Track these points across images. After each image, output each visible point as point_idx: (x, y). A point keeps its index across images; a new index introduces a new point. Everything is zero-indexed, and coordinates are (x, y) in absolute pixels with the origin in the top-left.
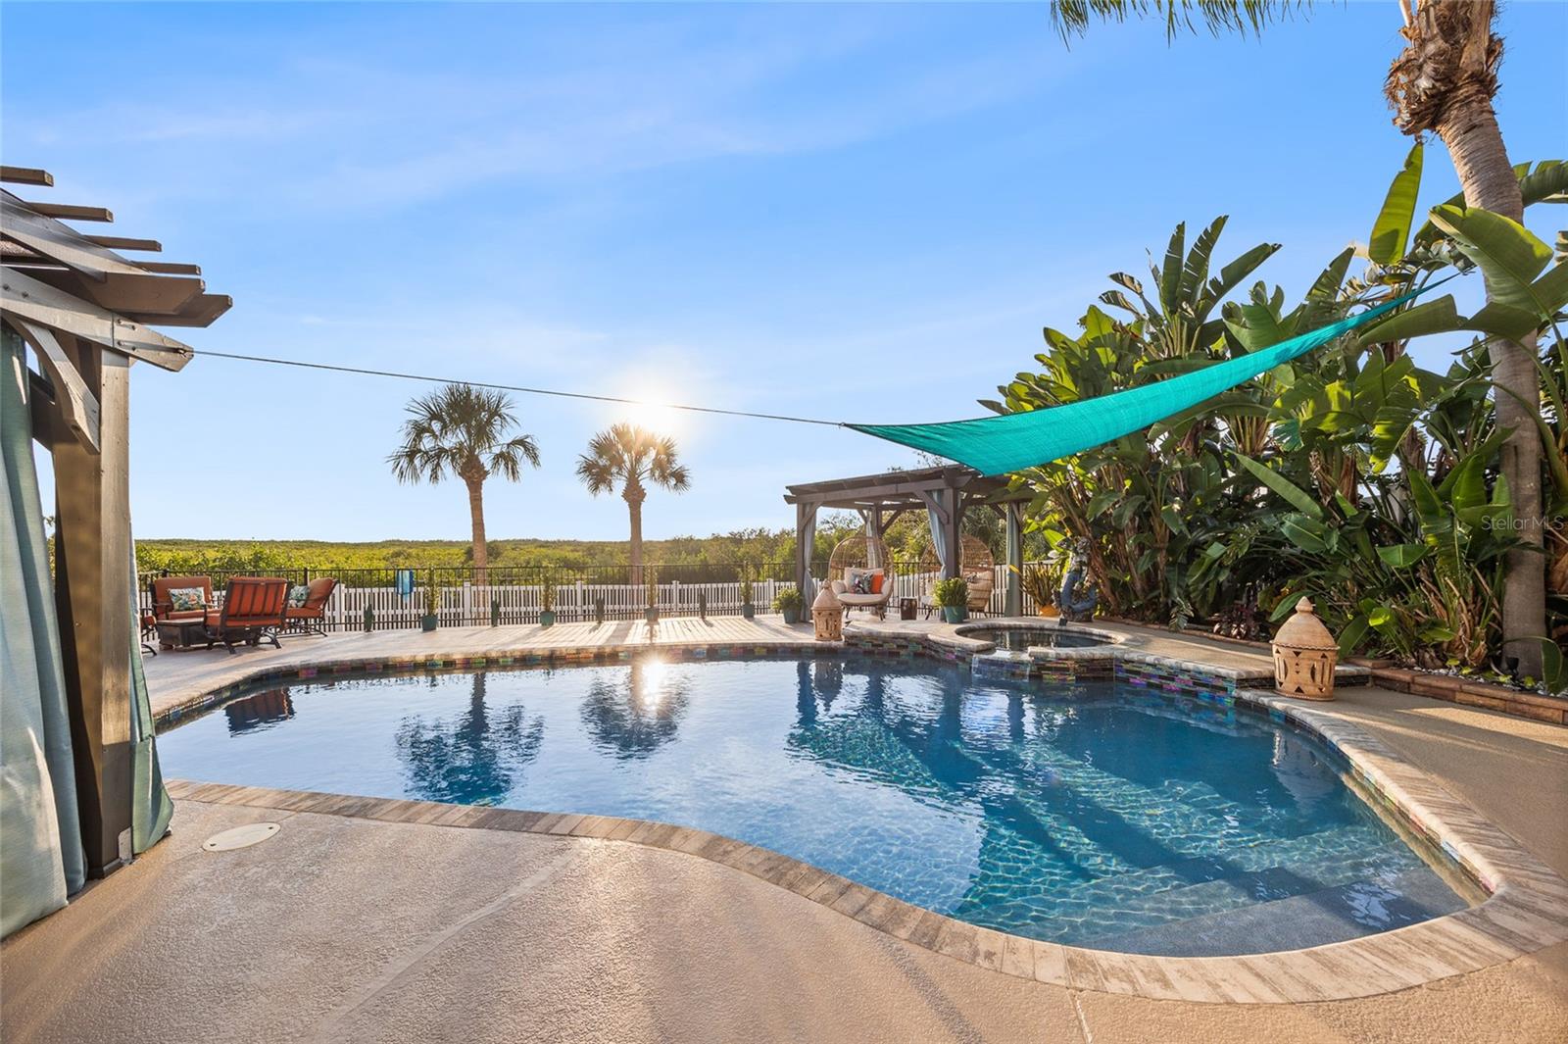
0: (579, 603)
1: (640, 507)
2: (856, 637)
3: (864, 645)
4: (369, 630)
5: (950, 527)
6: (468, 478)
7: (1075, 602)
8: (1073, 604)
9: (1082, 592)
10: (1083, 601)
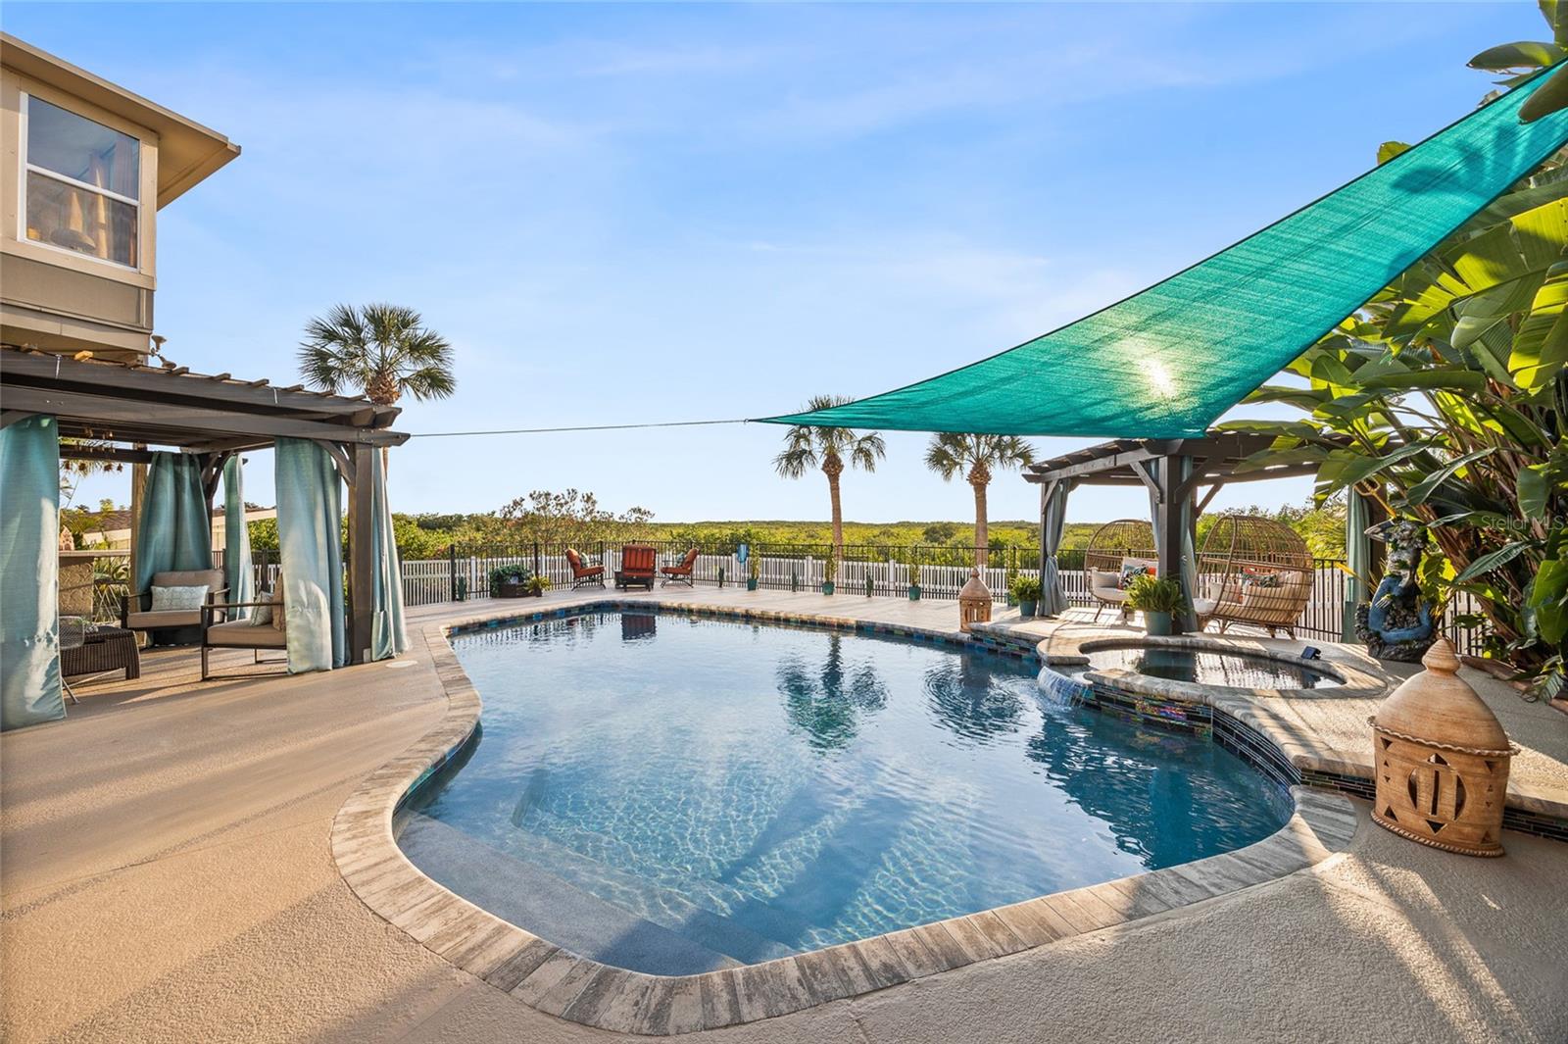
0: (892, 580)
1: (985, 490)
2: (981, 631)
3: (989, 642)
4: (721, 586)
5: (1163, 507)
6: (827, 472)
7: (1389, 627)
8: (1385, 630)
9: (1403, 613)
10: (1403, 627)
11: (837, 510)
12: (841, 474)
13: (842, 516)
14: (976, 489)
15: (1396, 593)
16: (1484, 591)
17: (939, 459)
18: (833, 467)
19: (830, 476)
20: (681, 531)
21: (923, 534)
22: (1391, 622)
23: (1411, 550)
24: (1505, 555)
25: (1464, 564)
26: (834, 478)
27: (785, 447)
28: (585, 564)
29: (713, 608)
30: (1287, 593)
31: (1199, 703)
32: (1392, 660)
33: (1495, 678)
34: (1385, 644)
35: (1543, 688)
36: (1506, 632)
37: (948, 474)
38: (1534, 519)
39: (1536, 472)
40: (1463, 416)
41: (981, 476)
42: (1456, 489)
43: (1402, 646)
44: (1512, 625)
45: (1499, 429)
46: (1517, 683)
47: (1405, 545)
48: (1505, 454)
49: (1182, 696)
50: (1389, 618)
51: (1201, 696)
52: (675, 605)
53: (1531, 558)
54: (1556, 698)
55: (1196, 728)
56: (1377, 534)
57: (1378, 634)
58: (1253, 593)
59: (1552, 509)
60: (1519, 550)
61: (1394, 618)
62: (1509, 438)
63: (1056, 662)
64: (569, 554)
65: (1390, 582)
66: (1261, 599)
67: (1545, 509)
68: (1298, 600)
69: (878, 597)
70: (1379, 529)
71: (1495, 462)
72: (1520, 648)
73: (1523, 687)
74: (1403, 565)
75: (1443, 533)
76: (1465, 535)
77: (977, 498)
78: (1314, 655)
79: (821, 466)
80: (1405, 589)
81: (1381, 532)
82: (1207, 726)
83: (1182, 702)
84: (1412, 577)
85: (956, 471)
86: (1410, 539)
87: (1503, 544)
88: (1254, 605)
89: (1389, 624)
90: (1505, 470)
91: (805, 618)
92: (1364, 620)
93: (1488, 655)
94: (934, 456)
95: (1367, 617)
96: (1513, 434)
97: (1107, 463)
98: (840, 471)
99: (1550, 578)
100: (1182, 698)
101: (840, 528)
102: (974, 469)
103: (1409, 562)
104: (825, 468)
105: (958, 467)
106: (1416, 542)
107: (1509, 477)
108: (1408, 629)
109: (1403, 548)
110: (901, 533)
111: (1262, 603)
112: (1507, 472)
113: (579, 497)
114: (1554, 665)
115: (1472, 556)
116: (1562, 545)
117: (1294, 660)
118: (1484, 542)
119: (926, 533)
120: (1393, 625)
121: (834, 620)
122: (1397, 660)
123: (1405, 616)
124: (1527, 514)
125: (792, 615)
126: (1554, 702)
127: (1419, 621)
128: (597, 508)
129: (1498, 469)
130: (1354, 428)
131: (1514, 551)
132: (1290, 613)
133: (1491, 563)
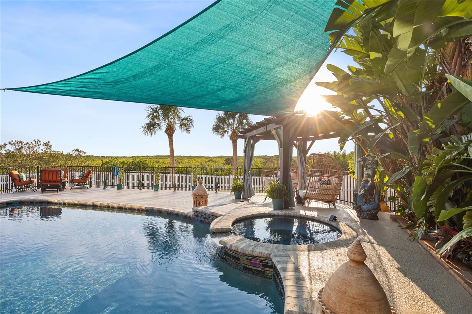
2: (198, 212)
3: (200, 217)
4: (105, 188)
5: (282, 149)
6: (167, 133)
7: (364, 203)
8: (363, 205)
9: (369, 197)
10: (369, 204)
11: (172, 150)
12: (173, 135)
13: (174, 154)
14: (233, 142)
15: (366, 189)
16: (397, 188)
17: (217, 129)
18: (170, 131)
19: (168, 135)
20: (107, 160)
21: (225, 161)
22: (365, 201)
23: (372, 169)
24: (404, 172)
25: (390, 175)
26: (170, 136)
27: (147, 121)
28: (22, 179)
29: (76, 202)
30: (332, 187)
31: (267, 258)
32: (364, 218)
33: (400, 226)
34: (363, 211)
35: (416, 235)
36: (405, 204)
37: (222, 135)
38: (414, 155)
39: (415, 133)
40: (391, 111)
41: (235, 136)
42: (388, 142)
43: (368, 212)
44: (407, 202)
45: (402, 115)
46: (407, 230)
47: (370, 167)
48: (405, 126)
49: (258, 254)
50: (364, 199)
51: (268, 254)
52: (56, 201)
53: (414, 172)
54: (421, 239)
55: (266, 272)
56: (361, 162)
57: (360, 206)
58: (319, 188)
59: (420, 151)
60: (408, 170)
61: (366, 200)
62: (406, 119)
63: (215, 231)
64: (11, 175)
65: (365, 183)
66: (323, 190)
67: (418, 151)
68: (337, 190)
69: (179, 191)
70: (361, 160)
71: (402, 131)
72: (409, 212)
73: (409, 232)
74: (369, 176)
75: (383, 161)
76: (392, 161)
77: (233, 146)
78: (334, 219)
79: (164, 131)
80: (369, 187)
81: (362, 161)
82: (271, 270)
83: (260, 257)
84: (372, 181)
85: (225, 135)
86: (372, 164)
87: (405, 166)
88: (320, 193)
89: (364, 202)
90: (405, 134)
91: (121, 206)
92: (356, 200)
93: (399, 214)
94: (215, 128)
95: (357, 199)
96: (408, 118)
97: (264, 129)
98: (174, 133)
99: (419, 186)
100: (259, 255)
101: (173, 158)
102: (232, 133)
103: (371, 175)
104: (166, 131)
105: (226, 133)
106: (374, 166)
107: (406, 137)
108: (371, 204)
109: (369, 168)
110: (217, 161)
111: (323, 192)
112: (406, 135)
113: (42, 143)
114: (421, 223)
115: (394, 171)
116: (423, 169)
117: (326, 222)
118: (398, 165)
119: (225, 160)
120: (365, 203)
121: (135, 207)
122: (366, 219)
123: (370, 199)
124: (411, 153)
125: (115, 205)
126: (420, 241)
127: (375, 201)
128: (52, 149)
129: (402, 133)
130: (353, 115)
131: (407, 170)
132: (333, 196)
133: (400, 175)
